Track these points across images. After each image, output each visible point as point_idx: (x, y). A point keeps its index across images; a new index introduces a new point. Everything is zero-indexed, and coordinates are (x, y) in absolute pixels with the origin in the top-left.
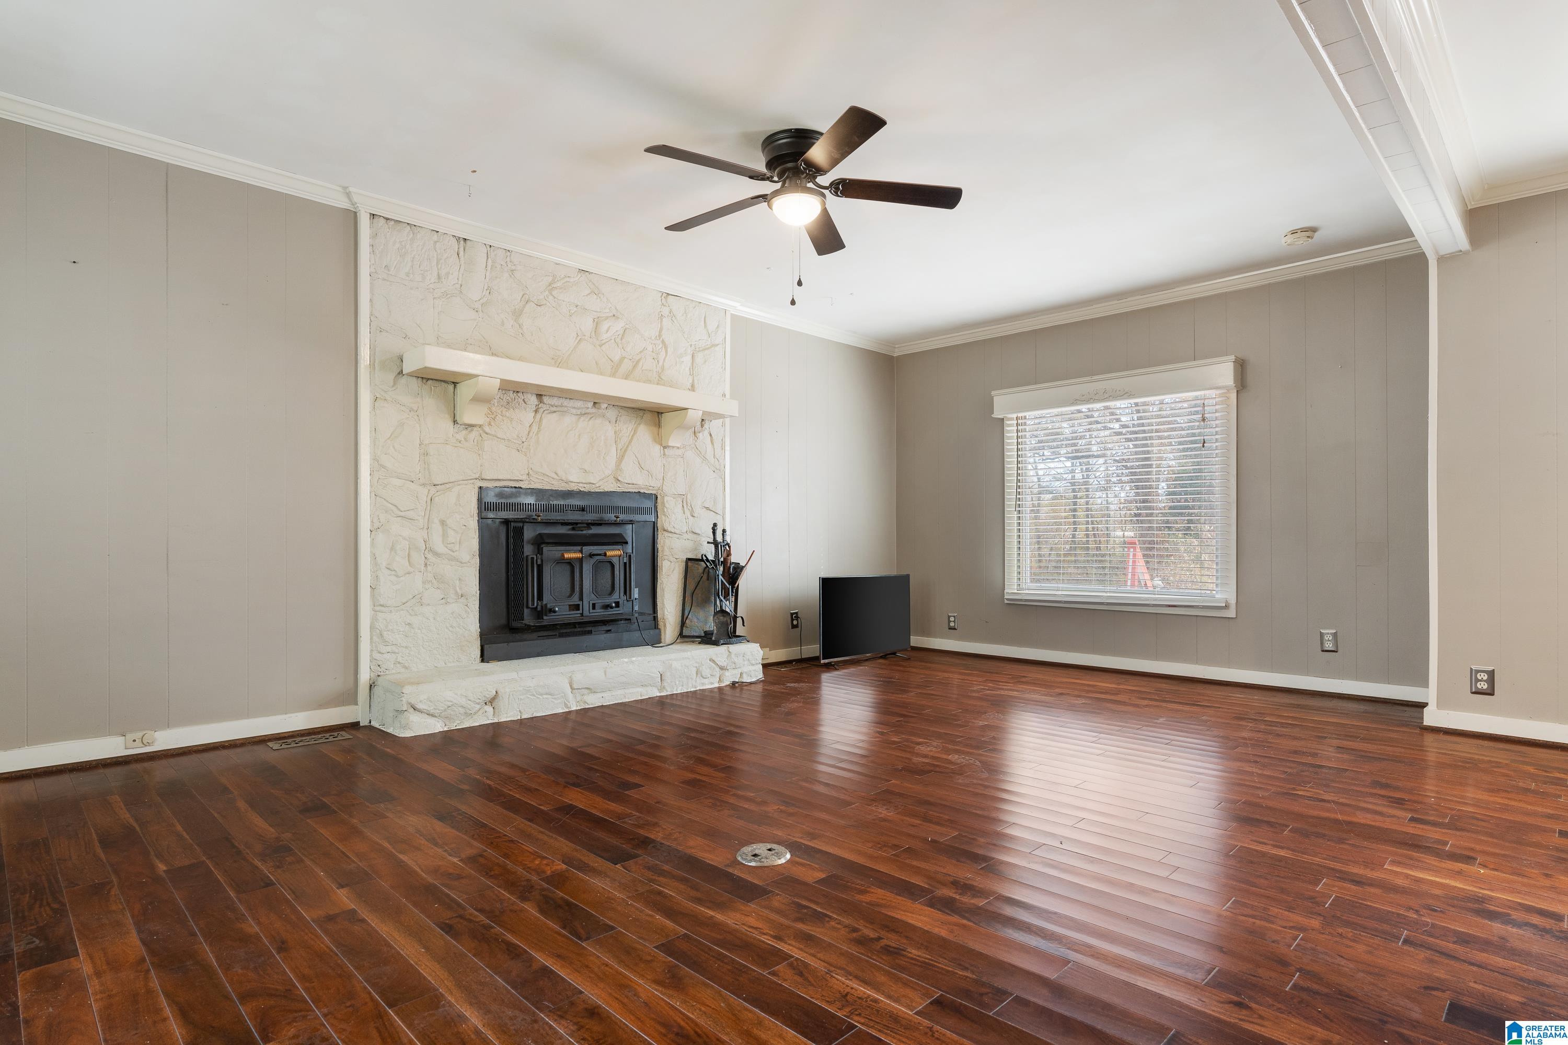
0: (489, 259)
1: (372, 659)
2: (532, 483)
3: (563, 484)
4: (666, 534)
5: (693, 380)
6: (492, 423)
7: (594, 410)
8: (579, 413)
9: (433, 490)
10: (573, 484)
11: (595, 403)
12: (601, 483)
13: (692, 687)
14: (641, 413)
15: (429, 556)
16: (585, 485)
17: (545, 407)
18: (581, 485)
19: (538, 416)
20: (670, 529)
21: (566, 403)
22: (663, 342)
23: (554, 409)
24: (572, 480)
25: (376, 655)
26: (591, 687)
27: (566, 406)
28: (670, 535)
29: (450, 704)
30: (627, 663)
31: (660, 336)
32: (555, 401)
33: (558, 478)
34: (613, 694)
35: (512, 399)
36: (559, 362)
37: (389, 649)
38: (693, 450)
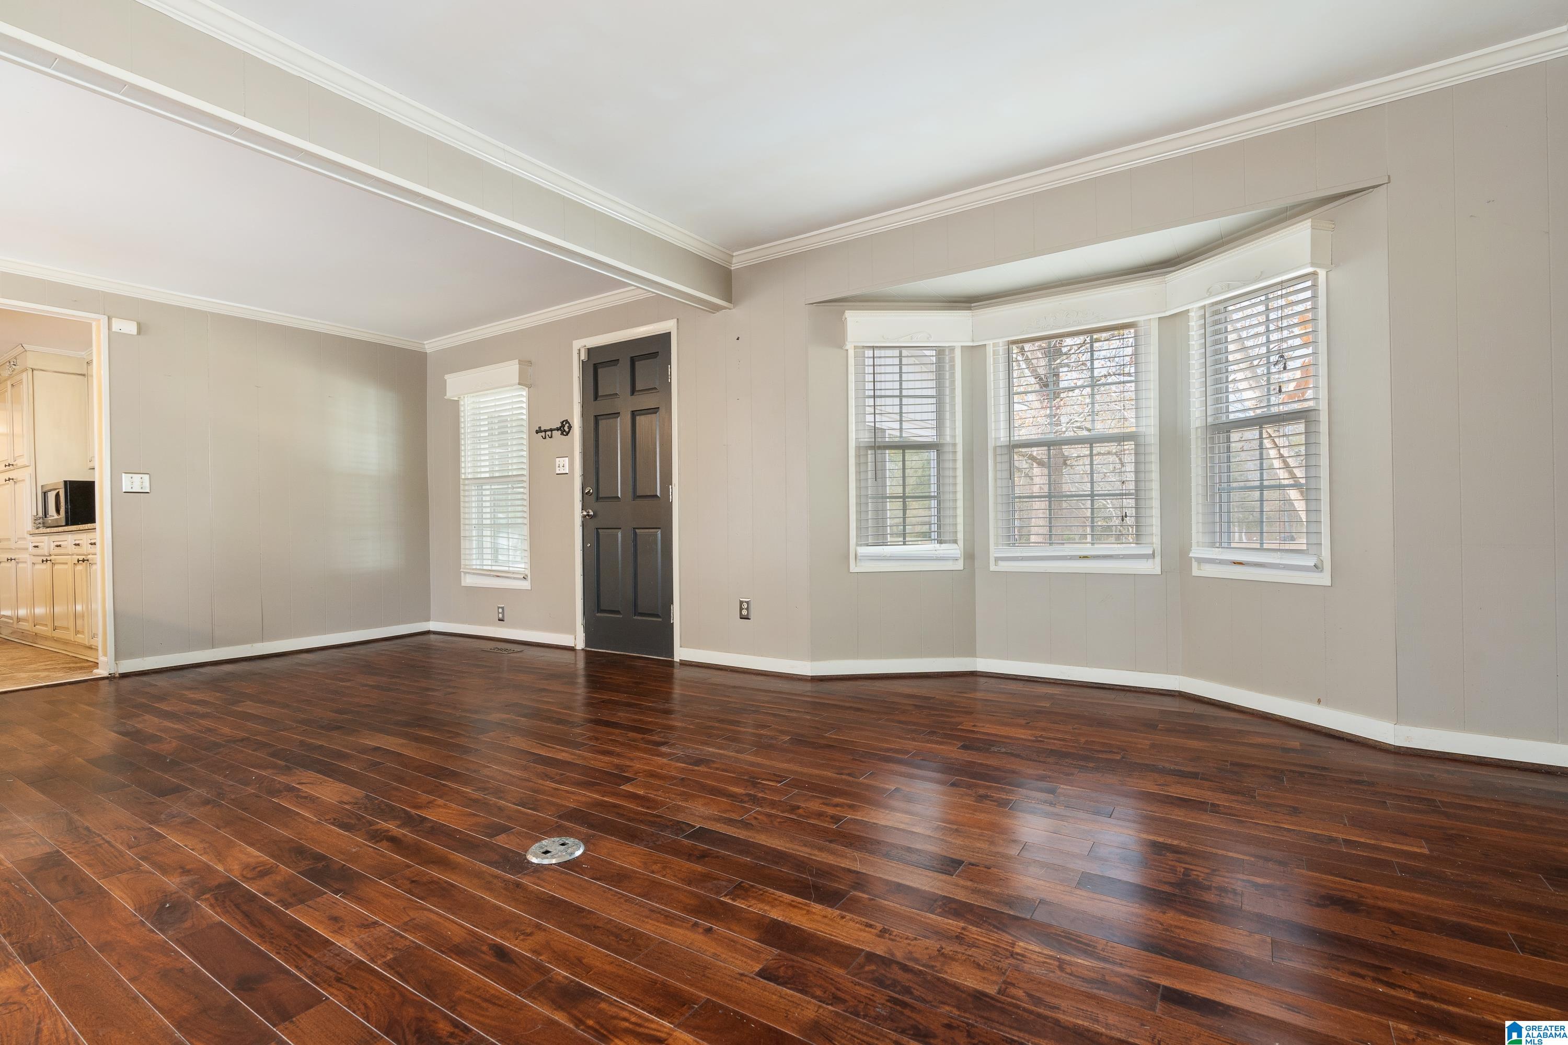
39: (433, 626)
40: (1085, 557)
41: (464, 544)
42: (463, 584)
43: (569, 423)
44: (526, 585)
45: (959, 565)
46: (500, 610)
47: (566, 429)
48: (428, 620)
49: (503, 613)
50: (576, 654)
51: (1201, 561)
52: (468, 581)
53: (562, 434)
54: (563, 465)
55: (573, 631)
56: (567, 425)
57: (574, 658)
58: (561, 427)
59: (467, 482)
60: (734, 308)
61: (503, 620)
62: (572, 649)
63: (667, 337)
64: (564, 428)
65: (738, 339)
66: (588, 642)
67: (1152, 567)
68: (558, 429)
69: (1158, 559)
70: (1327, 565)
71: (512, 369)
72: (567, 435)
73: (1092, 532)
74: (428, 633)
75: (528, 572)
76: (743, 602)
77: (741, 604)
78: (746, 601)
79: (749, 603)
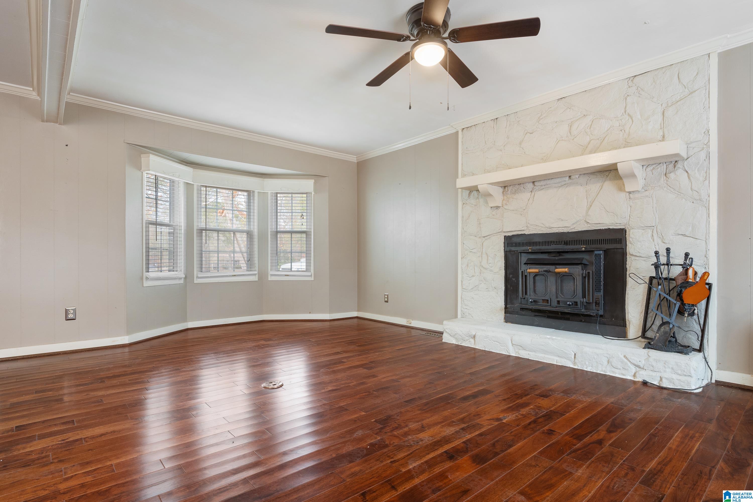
0: (508, 121)
1: (462, 311)
2: (531, 231)
3: (549, 230)
4: (633, 258)
5: (664, 132)
6: (507, 203)
7: (570, 181)
8: (560, 186)
9: (484, 239)
10: (555, 229)
11: (570, 177)
12: (574, 226)
13: (602, 371)
14: (607, 173)
15: (482, 269)
16: (563, 229)
17: (537, 188)
18: (560, 229)
19: (533, 194)
20: (634, 254)
21: (548, 182)
22: (629, 115)
23: (542, 188)
24: (552, 227)
25: (462, 309)
26: (522, 346)
27: (549, 184)
28: (637, 258)
29: (456, 333)
30: (549, 338)
31: (625, 112)
32: (542, 183)
33: (544, 226)
34: (537, 355)
35: (517, 189)
36: (545, 159)
37: (466, 307)
38: (665, 189)
40: (235, 275)
45: (182, 281)
51: (272, 275)
60: (63, 125)
67: (255, 278)
69: (257, 276)
70: (313, 276)
73: (234, 266)
76: (69, 310)
77: (67, 311)
78: (72, 309)
79: (75, 310)
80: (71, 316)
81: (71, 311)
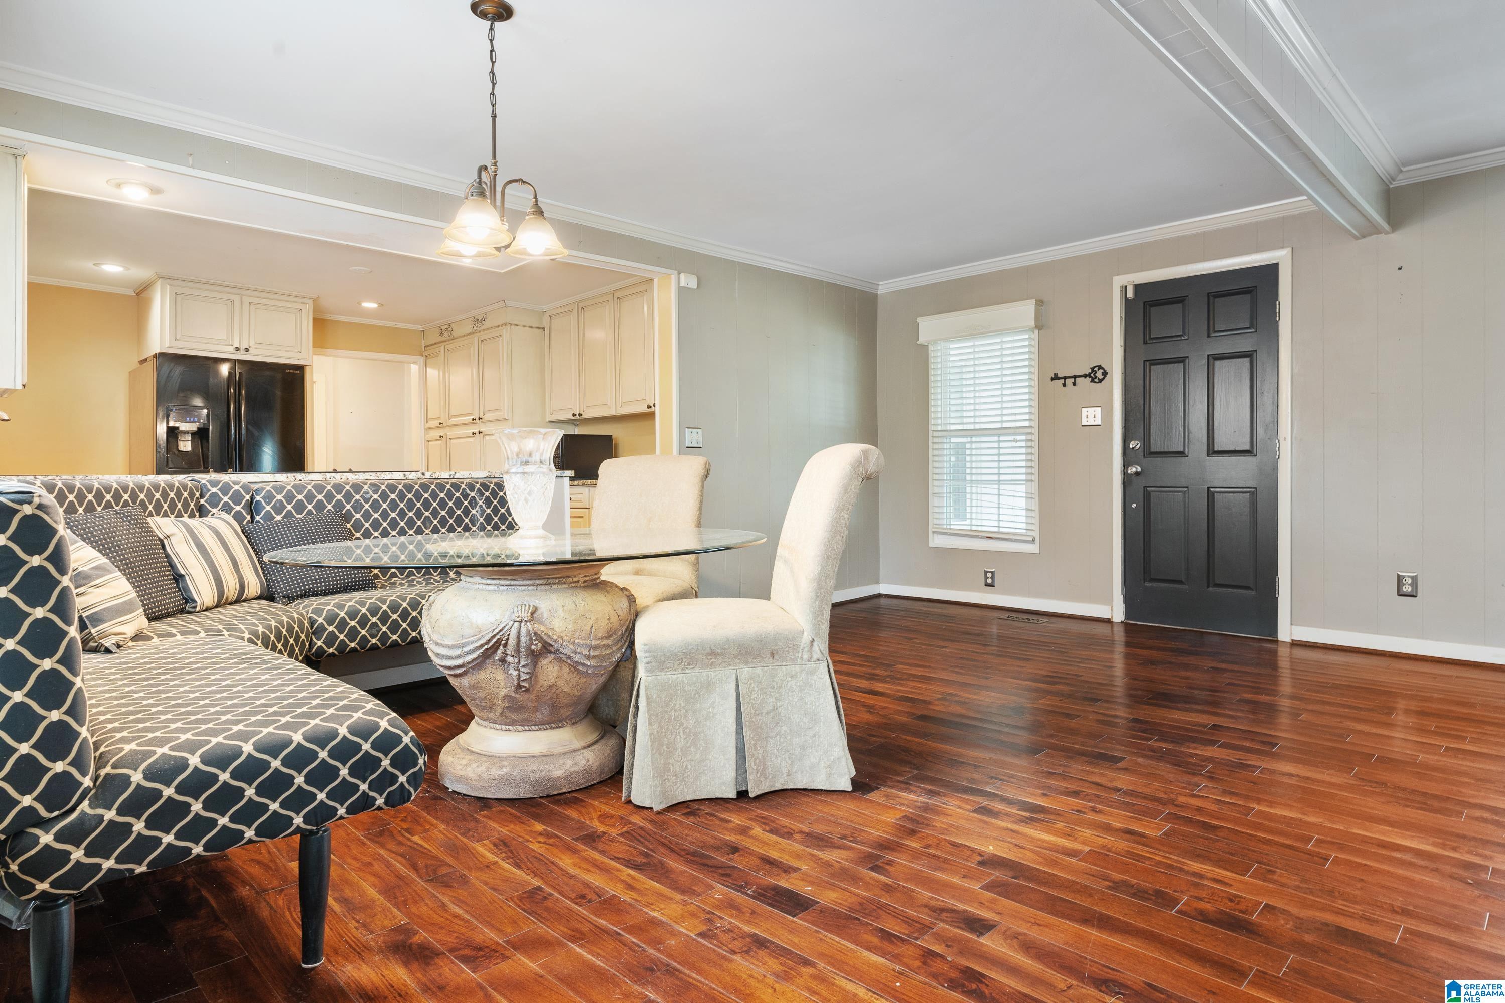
39: (885, 588)
41: (934, 502)
42: (931, 545)
43: (1103, 368)
44: (1034, 548)
46: (989, 575)
47: (1099, 374)
48: (877, 582)
49: (992, 578)
50: (1112, 627)
52: (937, 541)
53: (1093, 381)
54: (1091, 416)
55: (1109, 601)
56: (1102, 371)
57: (1110, 632)
58: (1090, 374)
59: (936, 434)
60: (1393, 232)
61: (993, 586)
62: (1109, 621)
63: (1272, 270)
64: (1098, 374)
65: (1400, 269)
66: (1128, 614)
68: (1085, 376)
71: (1026, 310)
72: (1100, 381)
74: (879, 596)
75: (1036, 534)
76: (1404, 577)
77: (1400, 579)
78: (1409, 577)
79: (1414, 579)
80: (1407, 589)
81: (1407, 579)
